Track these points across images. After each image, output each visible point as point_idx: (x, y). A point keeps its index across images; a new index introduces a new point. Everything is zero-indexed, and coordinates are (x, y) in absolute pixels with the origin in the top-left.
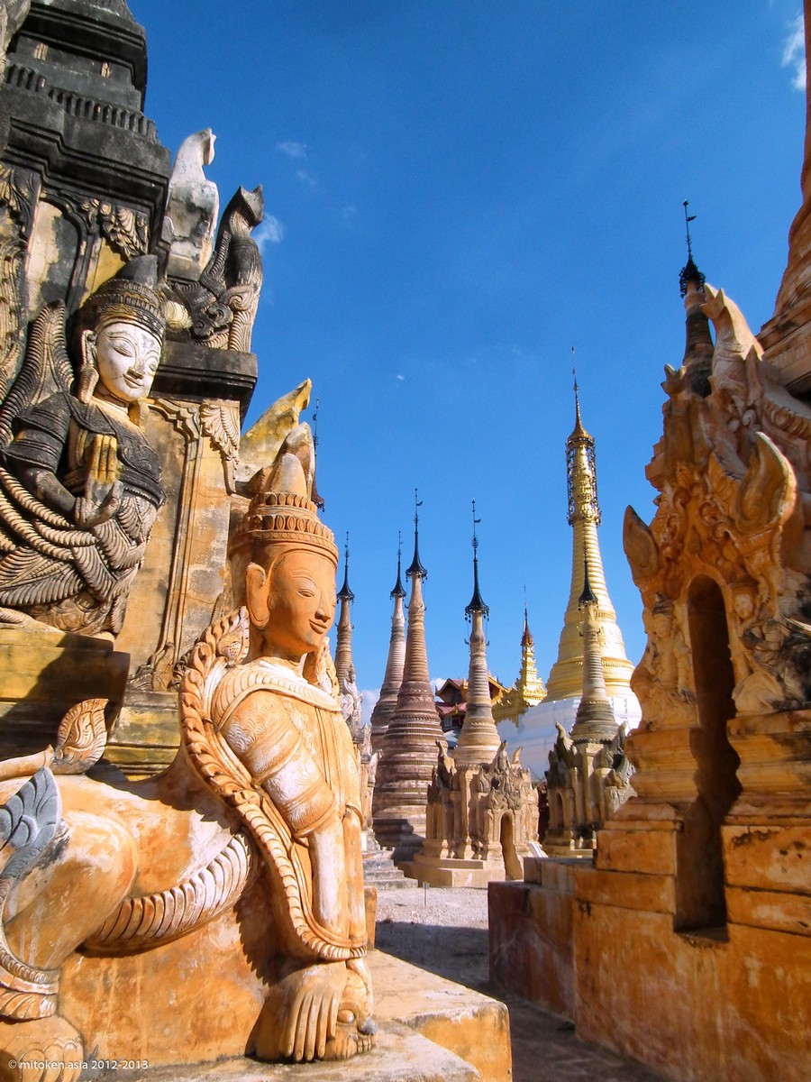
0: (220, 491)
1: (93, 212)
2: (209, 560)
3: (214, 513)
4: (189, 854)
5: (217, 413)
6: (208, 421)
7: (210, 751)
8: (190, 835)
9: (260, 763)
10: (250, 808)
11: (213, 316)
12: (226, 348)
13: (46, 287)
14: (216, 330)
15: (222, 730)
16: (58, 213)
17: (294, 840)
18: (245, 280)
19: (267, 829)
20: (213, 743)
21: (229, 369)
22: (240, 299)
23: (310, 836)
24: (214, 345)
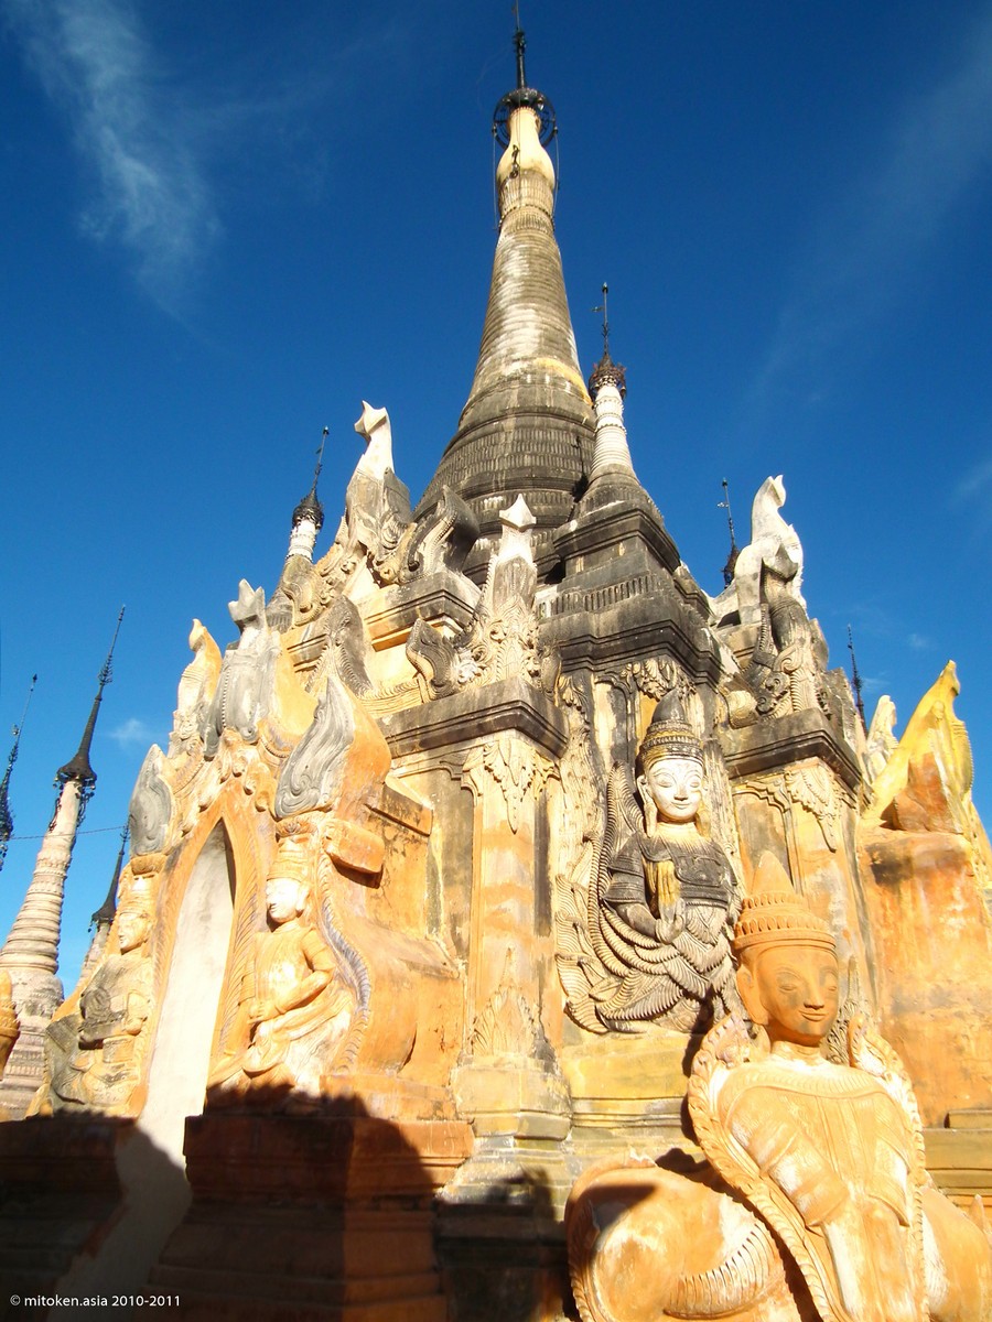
0: (822, 852)
1: (630, 674)
3: (823, 876)
5: (799, 778)
6: (793, 788)
7: (719, 1147)
10: (759, 1198)
11: (771, 688)
12: (791, 712)
13: (615, 751)
14: (778, 698)
15: (728, 1127)
16: (608, 687)
17: (808, 1228)
18: (789, 641)
19: (779, 1218)
20: (721, 1139)
21: (795, 733)
22: (788, 661)
23: (821, 1226)
24: (780, 714)
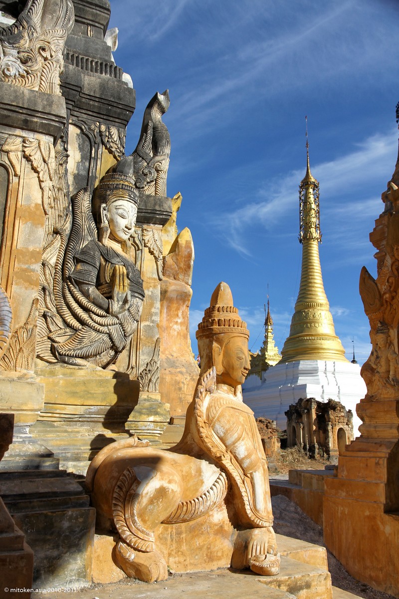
0: (155, 279)
1: (97, 130)
2: (151, 319)
3: (152, 292)
4: (202, 482)
5: (151, 233)
6: (146, 238)
7: (209, 437)
8: (202, 474)
9: (229, 442)
10: (226, 462)
11: (146, 175)
12: (153, 194)
13: (76, 177)
14: (148, 183)
15: (212, 427)
16: (78, 131)
17: (245, 475)
18: (163, 152)
19: (233, 471)
20: (209, 433)
21: (157, 208)
22: (160, 164)
23: (251, 474)
24: (147, 193)
